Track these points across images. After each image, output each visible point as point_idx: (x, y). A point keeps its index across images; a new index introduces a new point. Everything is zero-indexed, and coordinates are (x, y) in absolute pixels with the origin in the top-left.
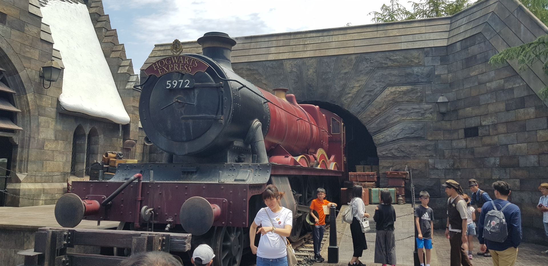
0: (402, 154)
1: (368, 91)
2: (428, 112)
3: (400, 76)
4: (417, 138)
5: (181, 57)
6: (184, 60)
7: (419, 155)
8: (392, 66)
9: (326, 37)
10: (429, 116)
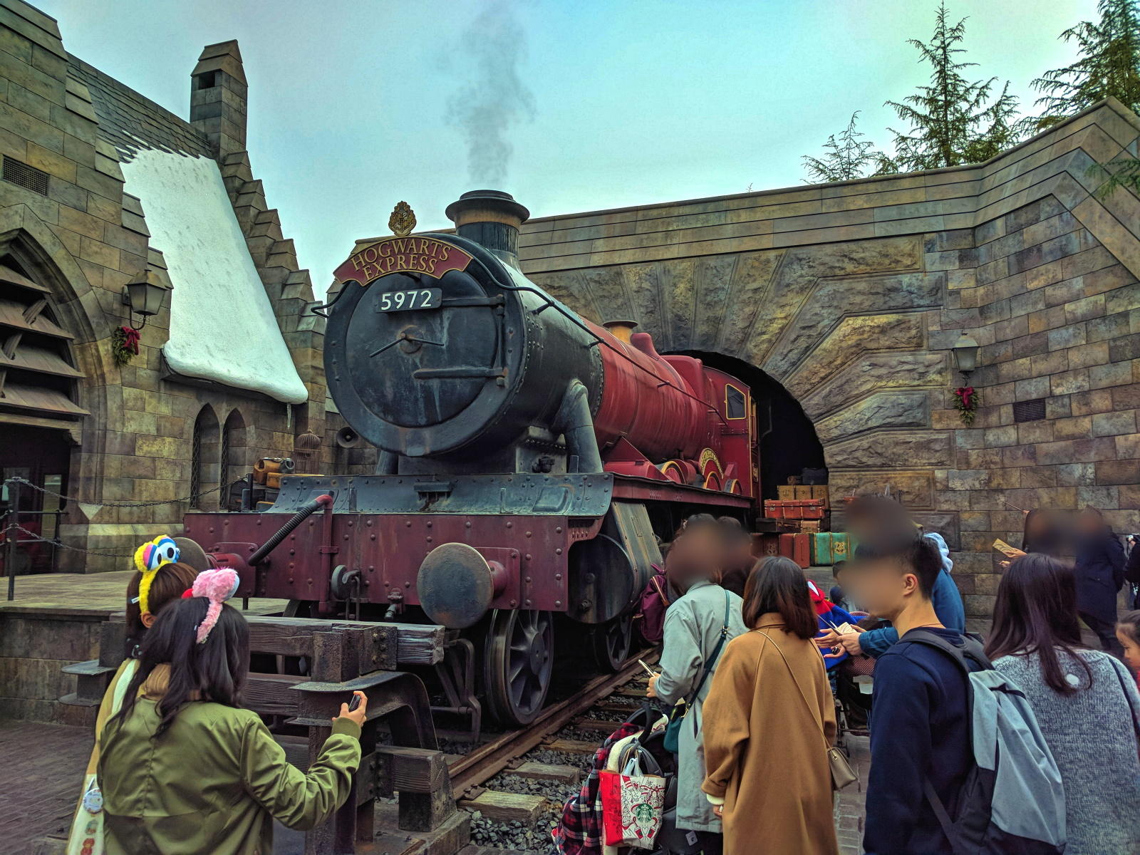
0: (879, 461)
1: (804, 328)
2: (932, 370)
3: (873, 294)
4: (910, 424)
5: (413, 240)
6: (418, 246)
7: (915, 461)
8: (854, 273)
9: (712, 216)
10: (936, 379)
